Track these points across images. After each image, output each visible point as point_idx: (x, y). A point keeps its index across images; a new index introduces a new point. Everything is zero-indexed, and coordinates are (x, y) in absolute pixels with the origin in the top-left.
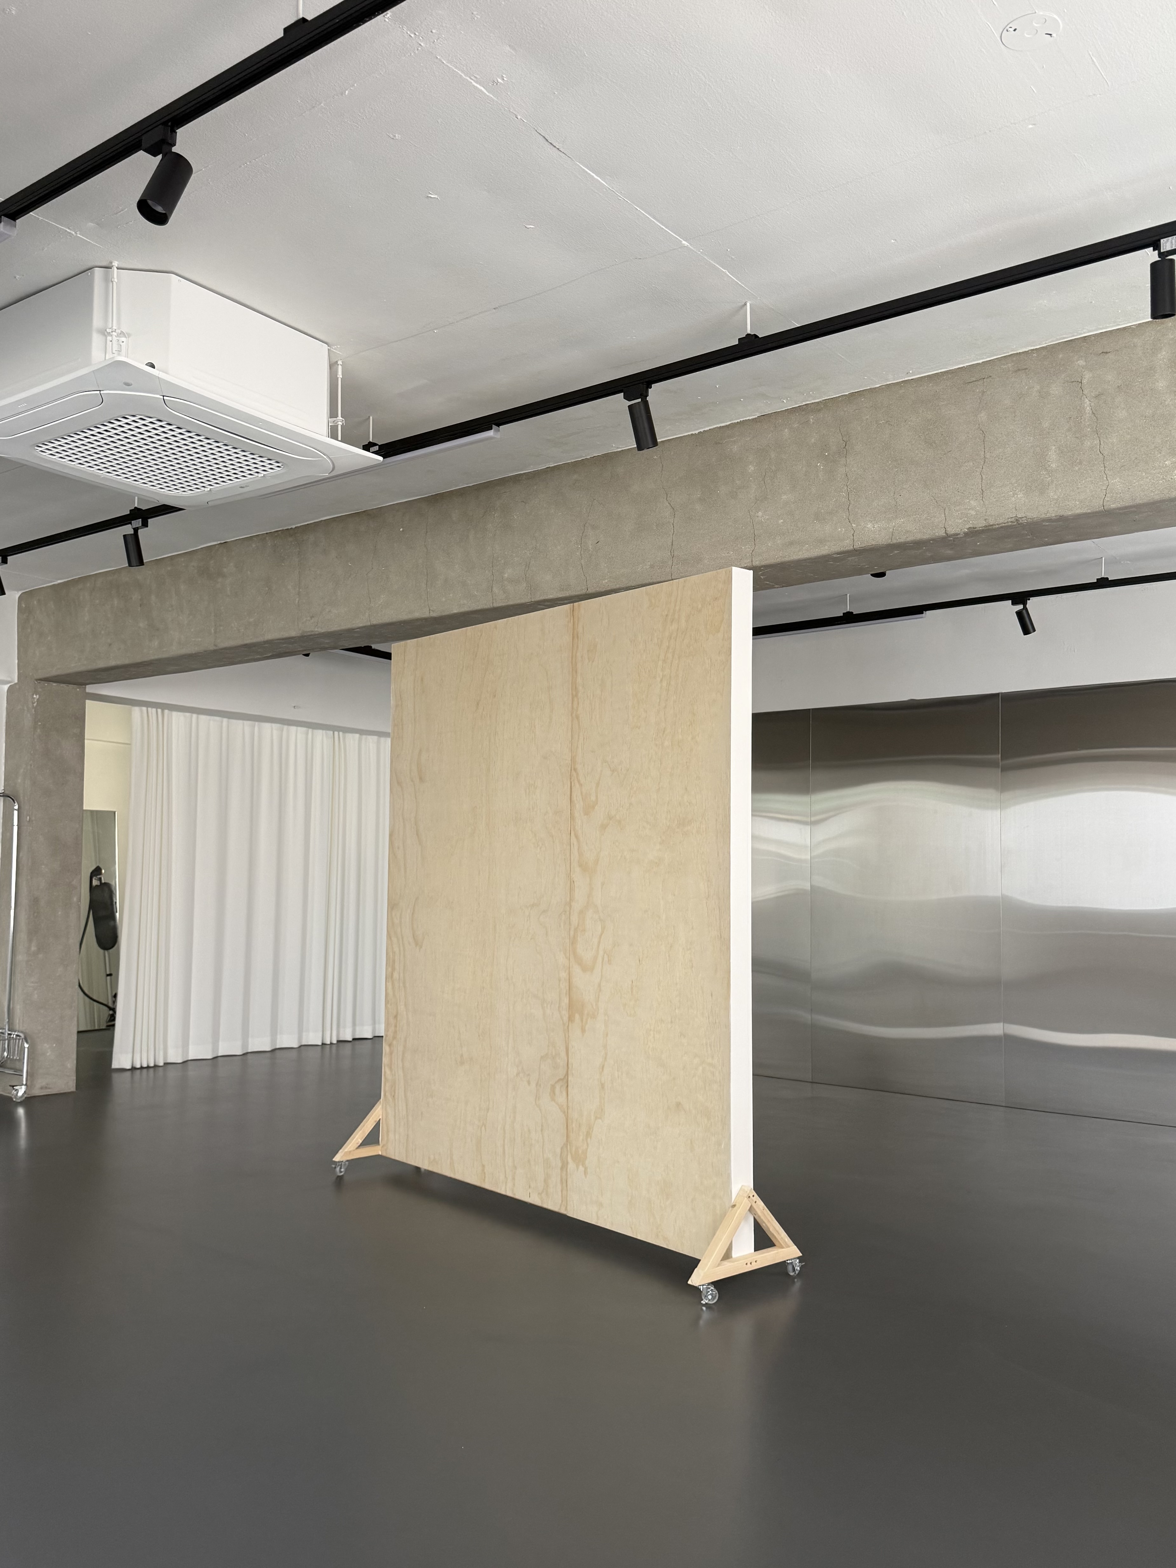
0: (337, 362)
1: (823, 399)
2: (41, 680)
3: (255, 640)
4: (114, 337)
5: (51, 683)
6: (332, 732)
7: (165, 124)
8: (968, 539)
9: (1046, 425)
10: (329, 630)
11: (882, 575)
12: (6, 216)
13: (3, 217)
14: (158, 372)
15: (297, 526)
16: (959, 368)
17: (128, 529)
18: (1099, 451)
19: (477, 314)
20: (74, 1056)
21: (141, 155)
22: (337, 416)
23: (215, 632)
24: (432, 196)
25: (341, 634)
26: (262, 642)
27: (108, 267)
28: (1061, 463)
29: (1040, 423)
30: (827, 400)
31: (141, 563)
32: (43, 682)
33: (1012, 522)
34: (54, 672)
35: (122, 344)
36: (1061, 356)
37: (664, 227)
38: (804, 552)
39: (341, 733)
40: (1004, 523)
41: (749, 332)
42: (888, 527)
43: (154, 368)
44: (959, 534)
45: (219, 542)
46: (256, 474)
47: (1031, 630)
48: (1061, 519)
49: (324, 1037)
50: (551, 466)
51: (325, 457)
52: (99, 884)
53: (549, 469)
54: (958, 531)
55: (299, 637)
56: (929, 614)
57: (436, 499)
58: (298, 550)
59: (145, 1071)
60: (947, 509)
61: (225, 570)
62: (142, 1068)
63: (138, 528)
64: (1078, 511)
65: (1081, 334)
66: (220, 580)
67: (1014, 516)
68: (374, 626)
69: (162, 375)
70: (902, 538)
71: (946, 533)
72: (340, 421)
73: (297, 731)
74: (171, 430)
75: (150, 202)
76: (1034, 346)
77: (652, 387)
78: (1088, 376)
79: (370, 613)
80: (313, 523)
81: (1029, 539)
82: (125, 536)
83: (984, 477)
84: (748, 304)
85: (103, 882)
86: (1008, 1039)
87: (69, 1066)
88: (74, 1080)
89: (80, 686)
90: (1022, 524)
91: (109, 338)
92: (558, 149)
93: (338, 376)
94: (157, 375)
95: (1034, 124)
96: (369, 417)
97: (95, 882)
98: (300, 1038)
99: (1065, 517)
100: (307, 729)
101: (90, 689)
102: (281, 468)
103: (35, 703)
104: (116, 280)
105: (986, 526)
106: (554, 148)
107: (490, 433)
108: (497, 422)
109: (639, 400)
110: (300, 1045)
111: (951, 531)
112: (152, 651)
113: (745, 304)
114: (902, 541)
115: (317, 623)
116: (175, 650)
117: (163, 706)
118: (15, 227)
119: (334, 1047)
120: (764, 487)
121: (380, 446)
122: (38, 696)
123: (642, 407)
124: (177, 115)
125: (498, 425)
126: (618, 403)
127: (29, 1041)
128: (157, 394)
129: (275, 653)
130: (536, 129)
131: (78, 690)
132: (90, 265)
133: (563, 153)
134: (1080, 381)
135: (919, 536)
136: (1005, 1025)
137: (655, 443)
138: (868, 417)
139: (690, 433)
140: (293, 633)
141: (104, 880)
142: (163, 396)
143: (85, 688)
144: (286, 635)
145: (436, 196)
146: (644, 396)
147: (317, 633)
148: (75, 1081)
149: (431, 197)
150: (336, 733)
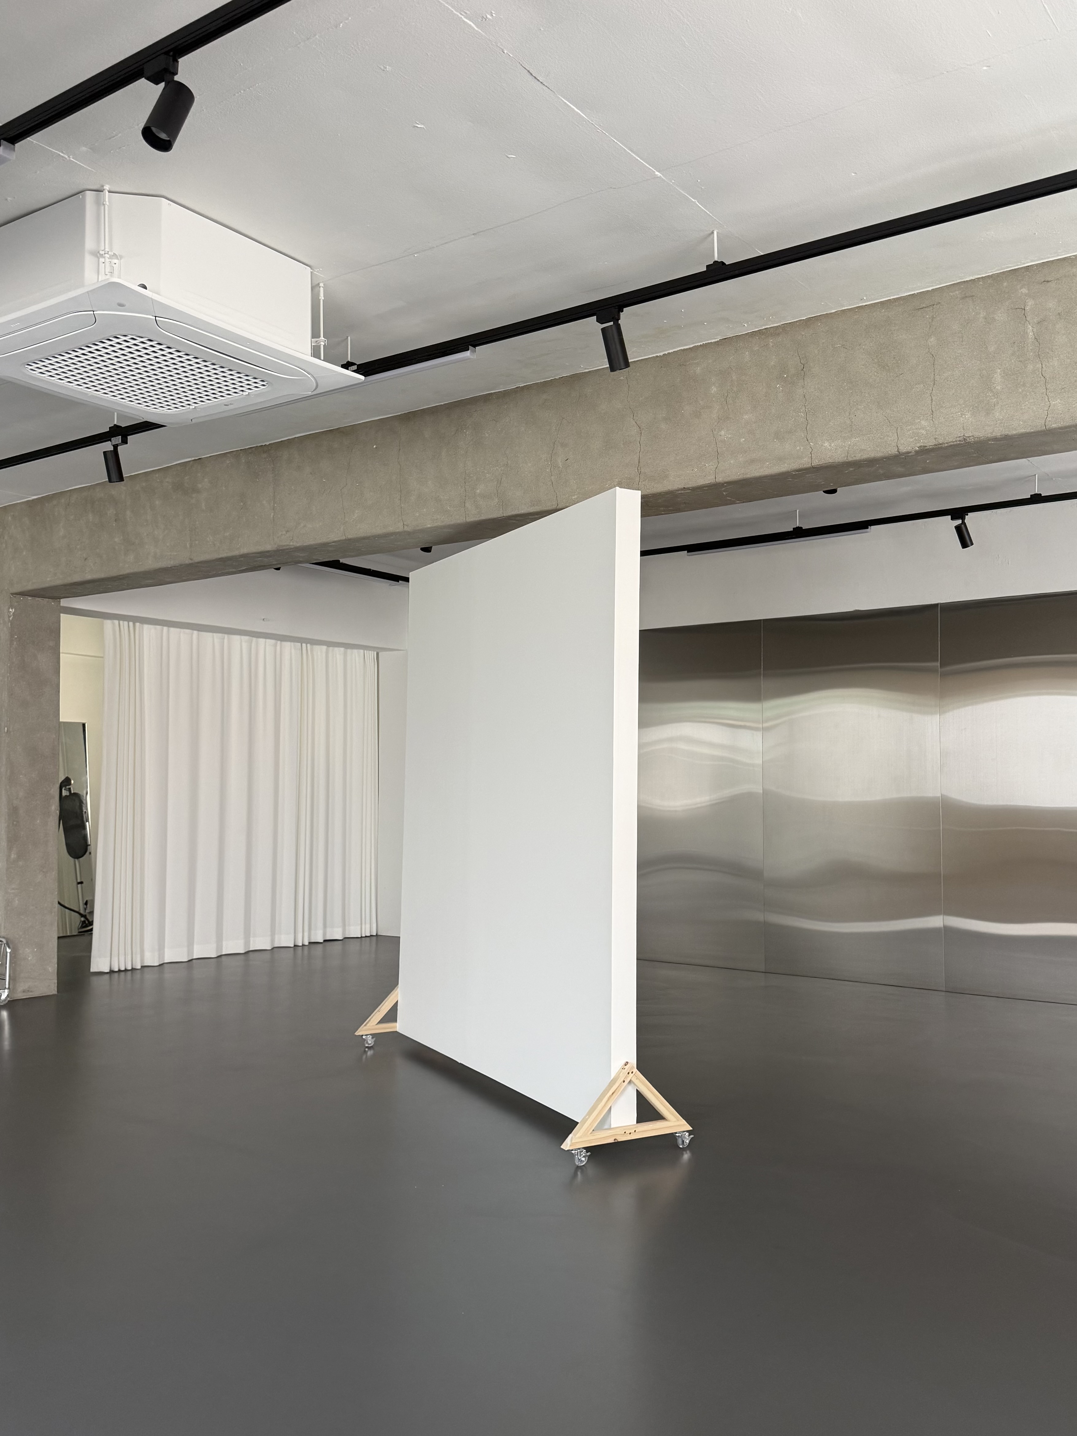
0: (319, 284)
1: (782, 323)
2: (17, 594)
3: (230, 554)
4: (107, 259)
5: (26, 597)
6: (300, 644)
7: (167, 53)
8: (919, 457)
9: (992, 349)
10: (304, 544)
11: (834, 491)
12: (5, 139)
13: (2, 140)
14: (151, 293)
15: (270, 443)
16: (910, 295)
17: (108, 446)
18: (1041, 373)
19: (457, 239)
20: (55, 960)
21: (143, 83)
22: (319, 337)
23: (191, 546)
24: (419, 126)
25: (316, 548)
26: (237, 556)
27: (99, 191)
28: (1006, 385)
29: (987, 348)
30: (785, 325)
31: (121, 478)
32: (18, 596)
33: (960, 441)
34: (29, 587)
35: (114, 265)
36: (1005, 284)
37: (639, 159)
38: (765, 469)
39: (309, 645)
40: (953, 442)
41: (716, 259)
42: (844, 446)
43: (147, 289)
44: (911, 452)
45: (193, 459)
46: (241, 393)
47: (969, 543)
48: (1006, 437)
49: (296, 940)
50: (521, 386)
51: (309, 376)
52: (68, 794)
53: (518, 389)
54: (909, 449)
55: (274, 551)
56: (873, 528)
57: (408, 418)
58: (273, 466)
59: (122, 974)
60: (899, 428)
61: (200, 486)
62: (120, 971)
63: (117, 444)
64: (1023, 431)
65: (1024, 264)
66: (194, 495)
67: (962, 435)
68: (350, 540)
69: (155, 297)
70: (858, 457)
71: (898, 451)
72: (322, 341)
73: (265, 642)
74: (161, 349)
75: (154, 129)
76: (980, 275)
77: (624, 310)
78: (1030, 303)
79: (345, 528)
80: (288, 439)
81: (975, 457)
82: (105, 453)
83: (934, 398)
84: (715, 233)
85: (72, 792)
86: (948, 930)
87: (50, 969)
88: (55, 983)
89: (54, 600)
90: (969, 442)
91: (102, 260)
92: (541, 83)
93: (320, 298)
94: (151, 297)
95: (988, 66)
96: (347, 337)
97: (65, 793)
98: (273, 941)
99: (1009, 436)
100: (276, 641)
101: (64, 603)
102: (266, 387)
103: (11, 616)
104: (108, 203)
105: (935, 445)
106: (538, 82)
107: (467, 354)
108: (472, 343)
109: (612, 323)
110: (272, 947)
111: (903, 449)
112: (128, 565)
113: (713, 233)
114: (857, 458)
115: (292, 537)
116: (150, 564)
117: (135, 619)
118: (14, 150)
119: (306, 948)
120: (726, 407)
121: (358, 366)
122: (13, 610)
123: (614, 328)
124: (179, 45)
125: (475, 346)
126: (592, 325)
127: (11, 946)
128: (150, 315)
129: (250, 567)
130: (521, 63)
131: (53, 603)
132: (81, 188)
133: (546, 86)
134: (1023, 308)
135: (872, 455)
136: (945, 917)
137: (627, 364)
138: (824, 341)
139: (655, 355)
140: (269, 547)
141: (73, 791)
142: (156, 317)
143: (60, 601)
144: (261, 548)
145: (422, 126)
146: (616, 319)
147: (293, 547)
148: (56, 985)
149: (417, 127)
150: (304, 645)
